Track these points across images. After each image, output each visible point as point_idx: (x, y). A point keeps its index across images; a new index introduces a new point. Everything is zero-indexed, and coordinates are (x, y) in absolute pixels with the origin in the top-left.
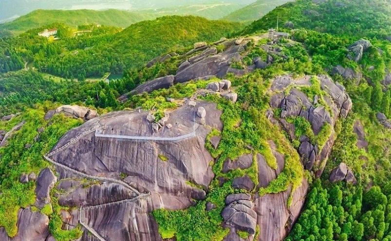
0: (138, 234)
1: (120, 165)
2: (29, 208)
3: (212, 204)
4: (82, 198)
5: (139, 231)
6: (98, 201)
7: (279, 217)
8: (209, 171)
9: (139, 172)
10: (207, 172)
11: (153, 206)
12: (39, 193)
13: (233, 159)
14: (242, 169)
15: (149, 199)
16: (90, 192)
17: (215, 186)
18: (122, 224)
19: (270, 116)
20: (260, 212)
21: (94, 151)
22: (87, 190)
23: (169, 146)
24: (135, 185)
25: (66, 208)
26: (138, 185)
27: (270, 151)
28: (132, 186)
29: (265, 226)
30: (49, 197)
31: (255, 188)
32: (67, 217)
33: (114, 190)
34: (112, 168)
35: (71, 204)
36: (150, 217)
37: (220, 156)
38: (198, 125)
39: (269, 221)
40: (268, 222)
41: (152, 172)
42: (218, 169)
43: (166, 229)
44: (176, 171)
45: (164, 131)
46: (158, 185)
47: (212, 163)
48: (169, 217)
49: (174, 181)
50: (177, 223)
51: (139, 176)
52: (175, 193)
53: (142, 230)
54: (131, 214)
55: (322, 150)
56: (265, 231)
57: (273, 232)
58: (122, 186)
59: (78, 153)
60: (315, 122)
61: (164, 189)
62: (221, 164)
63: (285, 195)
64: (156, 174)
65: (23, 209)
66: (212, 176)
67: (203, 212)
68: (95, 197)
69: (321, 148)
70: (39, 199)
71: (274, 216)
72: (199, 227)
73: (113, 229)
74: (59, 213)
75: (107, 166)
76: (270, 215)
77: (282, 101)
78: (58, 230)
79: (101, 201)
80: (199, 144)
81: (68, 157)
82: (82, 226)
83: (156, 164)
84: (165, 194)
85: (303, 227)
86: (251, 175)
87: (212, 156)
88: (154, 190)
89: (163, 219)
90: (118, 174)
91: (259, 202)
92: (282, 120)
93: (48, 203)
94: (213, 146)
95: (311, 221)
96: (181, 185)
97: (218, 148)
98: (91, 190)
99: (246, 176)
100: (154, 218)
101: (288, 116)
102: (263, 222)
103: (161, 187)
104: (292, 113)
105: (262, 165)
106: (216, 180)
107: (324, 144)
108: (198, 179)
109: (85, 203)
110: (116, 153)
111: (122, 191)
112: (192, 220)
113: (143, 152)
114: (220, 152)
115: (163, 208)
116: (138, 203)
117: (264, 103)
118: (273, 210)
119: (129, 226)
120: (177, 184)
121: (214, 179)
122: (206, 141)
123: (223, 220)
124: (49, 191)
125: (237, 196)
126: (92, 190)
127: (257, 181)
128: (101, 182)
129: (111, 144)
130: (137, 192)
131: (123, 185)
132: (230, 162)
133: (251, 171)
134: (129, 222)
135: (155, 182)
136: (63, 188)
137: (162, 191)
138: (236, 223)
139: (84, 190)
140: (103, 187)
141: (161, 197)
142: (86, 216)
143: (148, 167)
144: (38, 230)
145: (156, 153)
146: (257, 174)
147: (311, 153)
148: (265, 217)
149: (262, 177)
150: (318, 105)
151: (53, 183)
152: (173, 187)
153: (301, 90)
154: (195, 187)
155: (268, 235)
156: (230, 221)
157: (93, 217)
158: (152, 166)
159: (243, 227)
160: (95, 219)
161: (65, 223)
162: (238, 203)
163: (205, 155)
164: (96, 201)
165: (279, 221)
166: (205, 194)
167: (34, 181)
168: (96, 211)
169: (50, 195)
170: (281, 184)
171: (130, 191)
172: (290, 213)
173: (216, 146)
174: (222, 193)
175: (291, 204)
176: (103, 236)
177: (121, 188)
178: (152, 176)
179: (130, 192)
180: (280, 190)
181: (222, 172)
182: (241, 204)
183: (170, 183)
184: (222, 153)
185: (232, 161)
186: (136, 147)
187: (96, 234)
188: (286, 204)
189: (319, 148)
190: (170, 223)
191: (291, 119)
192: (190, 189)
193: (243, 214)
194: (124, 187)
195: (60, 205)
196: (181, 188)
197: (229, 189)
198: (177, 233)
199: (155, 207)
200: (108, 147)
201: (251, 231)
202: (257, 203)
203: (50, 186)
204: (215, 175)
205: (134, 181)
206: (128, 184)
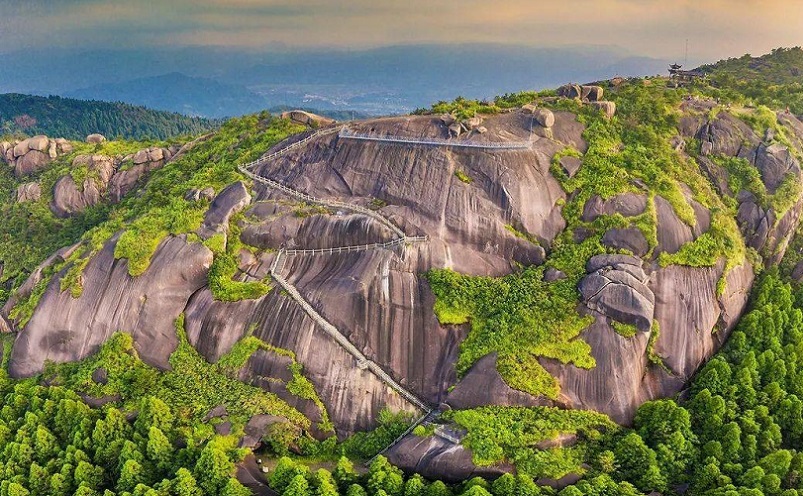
0: (388, 307)
1: (377, 185)
2: (183, 236)
3: (558, 272)
4: (287, 234)
5: (391, 301)
6: (319, 243)
7: (700, 310)
8: (555, 214)
9: (411, 198)
10: (551, 215)
11: (430, 262)
12: (210, 217)
13: (606, 197)
14: (625, 215)
15: (423, 247)
16: (307, 226)
17: (566, 242)
18: (357, 283)
19: (678, 147)
20: (660, 296)
21: (331, 160)
22: (301, 221)
23: (477, 158)
24: (399, 221)
25: (253, 248)
26: (404, 221)
27: (681, 196)
28: (393, 221)
29: (671, 324)
30: (226, 224)
31: (651, 251)
32: (250, 262)
33: (355, 225)
34: (360, 189)
35: (265, 243)
36: (419, 280)
37: (578, 190)
38: (538, 138)
39: (680, 315)
40: (677, 318)
41: (438, 199)
42: (575, 211)
43: (451, 305)
44: (487, 204)
45: (471, 136)
46: (447, 225)
47: (562, 201)
48: (460, 284)
49: (482, 221)
50: (476, 296)
51: (410, 205)
52: (480, 245)
53: (398, 301)
54: (379, 270)
55: (781, 222)
56: (672, 334)
57: (689, 337)
58: (373, 219)
59: (300, 164)
60: (769, 171)
61: (458, 234)
62: (581, 204)
63: (713, 274)
64: (445, 205)
65: (174, 236)
66: (562, 223)
67: (537, 283)
68: (314, 234)
69: (780, 216)
70: (208, 224)
71: (689, 306)
72: (525, 307)
73: (335, 290)
74: (236, 252)
75: (350, 185)
76: (681, 304)
77: (704, 127)
78: (224, 279)
79: (324, 243)
80: (538, 164)
81: (283, 169)
82: (274, 278)
83: (447, 186)
84: (459, 246)
85: (748, 337)
86: (643, 226)
87: (563, 189)
88: (437, 235)
89: (448, 285)
90: (368, 200)
91: (658, 277)
92: (703, 159)
93: (221, 233)
94: (566, 171)
95: (764, 328)
96: (495, 229)
97: (575, 176)
98: (309, 222)
99: (632, 228)
100: (429, 283)
101: (715, 152)
102: (667, 315)
103: (452, 230)
104: (722, 149)
105: (665, 213)
106: (569, 232)
107: (785, 212)
108: (532, 224)
109: (292, 243)
110: (373, 164)
111: (371, 227)
112: (511, 295)
113: (425, 164)
114: (579, 184)
115: (451, 269)
116: (399, 252)
117: (669, 126)
118: (687, 295)
119: (371, 288)
120: (486, 227)
121: (565, 230)
122: (553, 161)
123: (581, 299)
124: (230, 214)
125: (614, 257)
126: (312, 222)
127: (656, 240)
128: (333, 211)
129: (366, 151)
130: (401, 233)
131: (375, 218)
132: (600, 201)
133: (643, 220)
134: (373, 282)
135: (440, 219)
136: (256, 213)
137: (452, 238)
138: (609, 304)
139: (296, 220)
140: (333, 219)
141: (448, 248)
142: (286, 267)
143: (432, 190)
144: (186, 272)
145: (451, 168)
146: (655, 228)
147: (759, 222)
148: (672, 307)
149: (665, 233)
150: (774, 141)
151: (242, 203)
152: (477, 231)
153: (740, 118)
154: (523, 239)
155: (678, 340)
156: (597, 301)
157: (300, 269)
158: (440, 190)
159: (626, 314)
160: (304, 272)
161: (241, 271)
162: (614, 269)
163: (549, 183)
164: (315, 241)
165: (701, 317)
166: (544, 254)
167: (209, 200)
168: (310, 261)
169: (230, 221)
170: (704, 252)
171: (387, 229)
172: (722, 307)
173: (572, 174)
174: (581, 252)
175: (724, 290)
176: (311, 300)
177: (370, 221)
178: (437, 206)
179: (386, 231)
180: (703, 262)
181: (582, 219)
182: (623, 270)
183: (472, 222)
184: (583, 186)
185: (604, 200)
186: (413, 156)
187: (296, 295)
188: (714, 289)
189: (775, 216)
190: (461, 295)
191: (721, 158)
192: (512, 241)
193: (626, 289)
194: (375, 221)
195: (243, 241)
196: (494, 236)
197: (596, 247)
198: (474, 317)
199: (434, 264)
200: (359, 155)
201: (642, 324)
202: (654, 280)
203: (235, 207)
204: (567, 225)
205: (398, 213)
206: (386, 217)
